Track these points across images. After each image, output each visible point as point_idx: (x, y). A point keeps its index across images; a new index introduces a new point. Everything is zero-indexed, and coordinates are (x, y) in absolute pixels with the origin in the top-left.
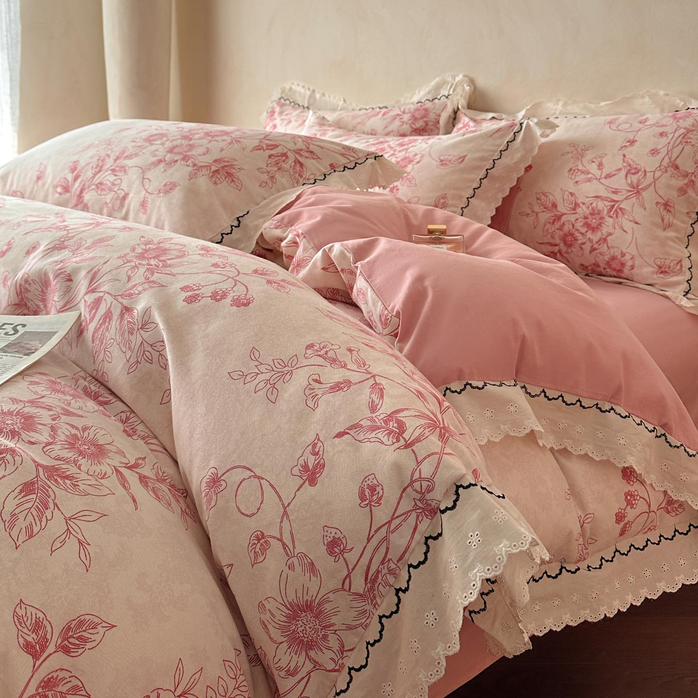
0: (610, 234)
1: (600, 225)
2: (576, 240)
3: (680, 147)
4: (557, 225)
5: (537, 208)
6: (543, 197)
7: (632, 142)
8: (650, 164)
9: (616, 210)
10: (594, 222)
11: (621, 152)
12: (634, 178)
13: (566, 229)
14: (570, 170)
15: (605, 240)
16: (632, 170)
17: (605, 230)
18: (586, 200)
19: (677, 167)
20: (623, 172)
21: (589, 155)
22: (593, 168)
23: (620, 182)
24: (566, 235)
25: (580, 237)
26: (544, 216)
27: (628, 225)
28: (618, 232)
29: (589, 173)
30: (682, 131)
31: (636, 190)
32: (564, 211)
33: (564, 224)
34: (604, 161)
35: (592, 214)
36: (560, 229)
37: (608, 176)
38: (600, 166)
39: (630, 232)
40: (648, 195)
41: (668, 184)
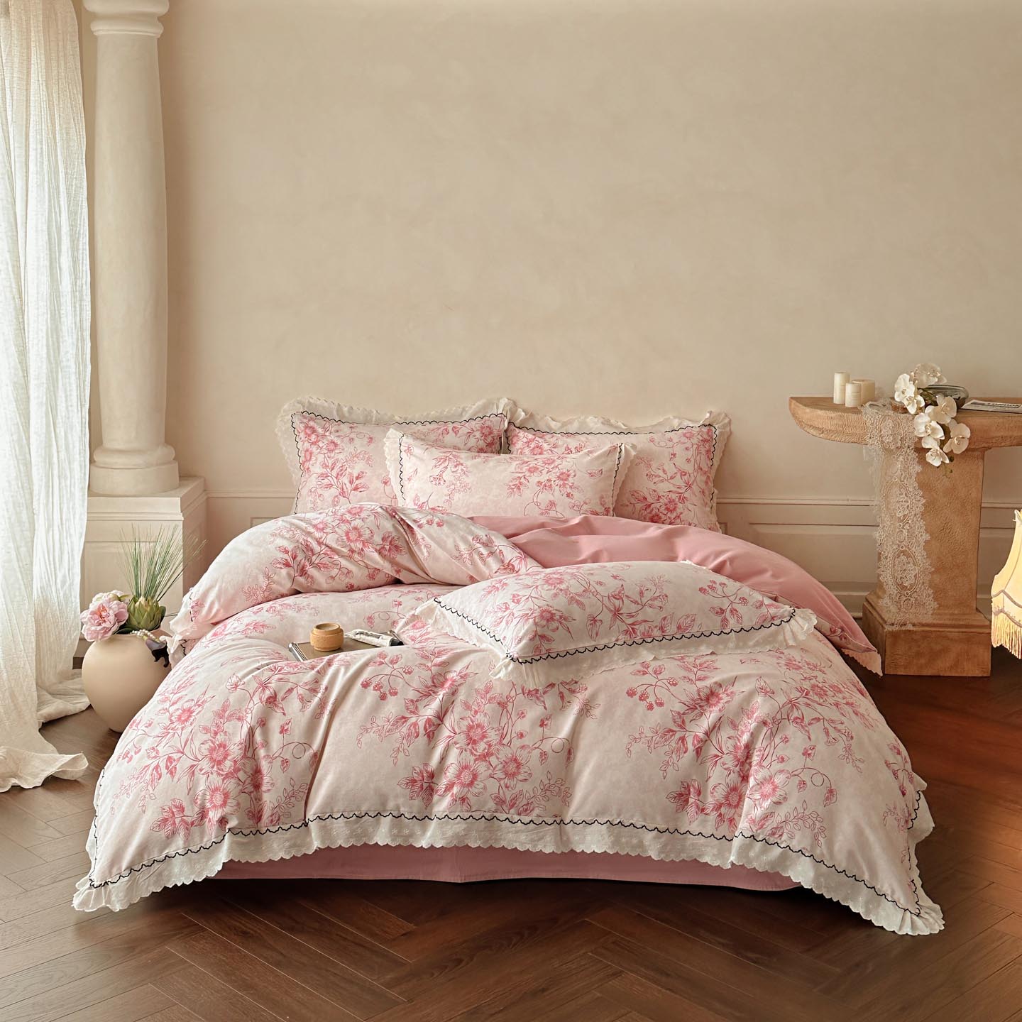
0: (681, 513)
1: (676, 507)
2: (660, 518)
3: (699, 457)
4: (648, 511)
5: (633, 501)
6: (635, 494)
7: (674, 455)
8: (689, 468)
9: (683, 499)
10: (672, 507)
11: (672, 462)
12: (686, 477)
13: (654, 512)
14: (647, 475)
15: (679, 517)
16: (683, 474)
17: (678, 511)
18: (664, 494)
19: (701, 469)
20: (679, 474)
21: (654, 465)
22: (660, 472)
23: (679, 481)
24: (653, 516)
25: (663, 516)
26: (639, 506)
27: (691, 507)
28: (686, 512)
29: (660, 476)
30: (695, 446)
31: (689, 485)
32: (652, 501)
33: (653, 510)
34: (666, 468)
35: (670, 502)
36: (650, 513)
37: (672, 478)
38: (664, 471)
39: (692, 510)
40: (694, 487)
41: (701, 478)
